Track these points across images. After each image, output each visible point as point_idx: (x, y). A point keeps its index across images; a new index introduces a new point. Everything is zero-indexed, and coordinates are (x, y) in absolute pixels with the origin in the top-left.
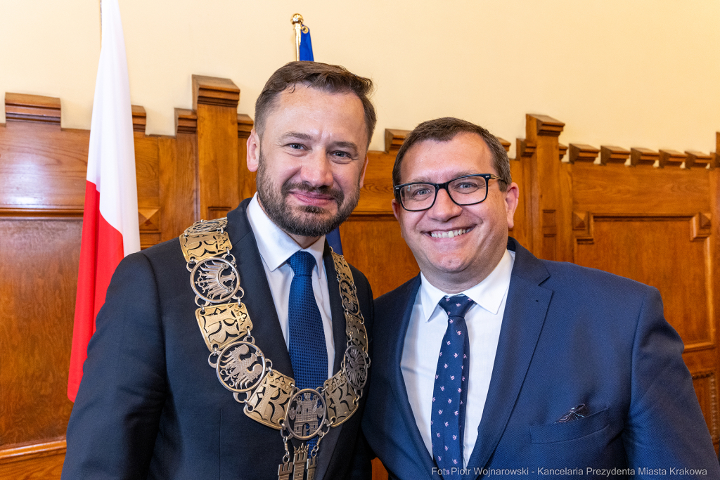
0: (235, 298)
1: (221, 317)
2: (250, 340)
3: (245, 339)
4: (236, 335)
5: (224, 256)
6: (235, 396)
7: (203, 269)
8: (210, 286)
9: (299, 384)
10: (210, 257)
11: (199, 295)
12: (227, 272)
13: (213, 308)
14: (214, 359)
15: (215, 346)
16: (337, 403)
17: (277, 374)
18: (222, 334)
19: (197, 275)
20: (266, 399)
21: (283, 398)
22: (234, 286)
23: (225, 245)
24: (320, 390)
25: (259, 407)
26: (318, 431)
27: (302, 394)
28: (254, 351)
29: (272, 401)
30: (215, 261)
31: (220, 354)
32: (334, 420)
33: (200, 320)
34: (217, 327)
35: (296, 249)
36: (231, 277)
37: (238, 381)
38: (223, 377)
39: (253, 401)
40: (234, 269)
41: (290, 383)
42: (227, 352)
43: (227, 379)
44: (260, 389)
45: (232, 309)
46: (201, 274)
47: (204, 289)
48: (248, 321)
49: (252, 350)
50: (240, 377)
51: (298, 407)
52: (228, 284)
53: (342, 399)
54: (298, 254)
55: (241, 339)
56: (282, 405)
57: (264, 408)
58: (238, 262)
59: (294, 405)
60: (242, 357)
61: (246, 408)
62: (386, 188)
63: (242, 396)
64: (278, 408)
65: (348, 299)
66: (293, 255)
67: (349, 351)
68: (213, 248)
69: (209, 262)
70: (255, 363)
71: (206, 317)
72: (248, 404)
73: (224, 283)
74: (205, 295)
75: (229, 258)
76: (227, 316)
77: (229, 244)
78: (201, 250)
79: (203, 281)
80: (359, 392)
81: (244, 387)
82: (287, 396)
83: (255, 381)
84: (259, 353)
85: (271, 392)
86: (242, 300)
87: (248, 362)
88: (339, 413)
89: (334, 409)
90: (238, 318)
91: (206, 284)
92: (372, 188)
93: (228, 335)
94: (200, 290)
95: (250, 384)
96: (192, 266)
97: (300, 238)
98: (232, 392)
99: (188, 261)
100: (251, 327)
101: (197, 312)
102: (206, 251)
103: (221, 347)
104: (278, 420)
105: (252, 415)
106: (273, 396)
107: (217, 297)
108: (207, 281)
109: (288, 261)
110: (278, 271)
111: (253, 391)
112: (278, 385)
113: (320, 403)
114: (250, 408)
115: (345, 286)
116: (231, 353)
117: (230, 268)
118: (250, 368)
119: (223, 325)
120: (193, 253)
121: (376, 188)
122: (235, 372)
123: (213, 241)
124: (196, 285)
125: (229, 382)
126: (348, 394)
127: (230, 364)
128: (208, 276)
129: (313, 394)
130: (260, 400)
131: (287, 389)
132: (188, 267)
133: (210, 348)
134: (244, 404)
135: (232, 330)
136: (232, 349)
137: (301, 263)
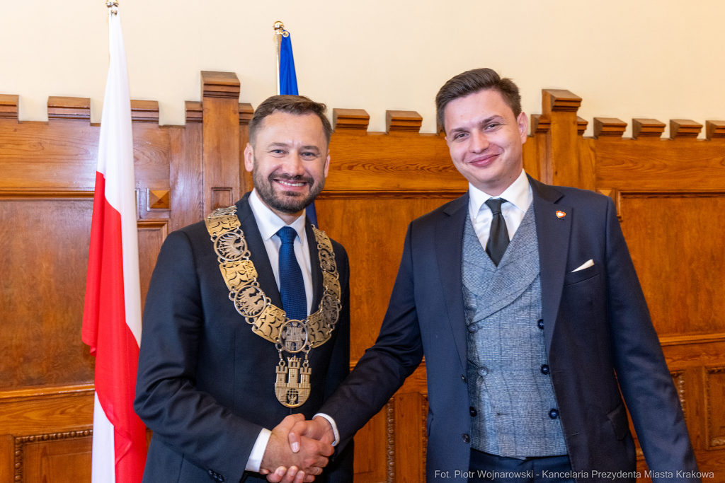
0: (244, 257)
1: (236, 269)
2: (255, 284)
3: (253, 284)
4: (246, 281)
5: (235, 231)
6: (247, 319)
7: (222, 240)
8: (227, 251)
9: (289, 316)
10: (225, 232)
11: (220, 257)
12: (238, 241)
13: (231, 264)
14: (233, 295)
15: (233, 287)
16: (316, 332)
17: (274, 307)
18: (237, 280)
19: (218, 244)
20: (267, 322)
21: (278, 323)
22: (243, 249)
23: (236, 223)
24: (304, 322)
25: (262, 327)
26: (302, 349)
27: (291, 323)
28: (258, 292)
29: (271, 324)
30: (230, 234)
31: (237, 292)
32: (314, 343)
33: (222, 270)
34: (234, 275)
35: (283, 224)
36: (240, 245)
37: (248, 310)
38: (239, 307)
39: (257, 323)
40: (242, 239)
41: (282, 314)
42: (241, 292)
43: (241, 308)
44: (262, 316)
45: (244, 264)
46: (221, 243)
47: (224, 253)
48: (255, 272)
49: (257, 291)
50: (250, 308)
51: (288, 332)
52: (239, 248)
53: (320, 330)
54: (284, 229)
55: (250, 284)
56: (277, 328)
57: (265, 328)
58: (245, 235)
59: (285, 329)
60: (251, 295)
61: (253, 328)
62: (386, 167)
63: (251, 320)
64: (275, 330)
65: (326, 262)
66: (280, 230)
67: (326, 298)
68: (227, 226)
69: (226, 236)
70: (259, 300)
71: (228, 269)
72: (255, 325)
73: (237, 248)
74: (224, 256)
75: (239, 232)
76: (240, 268)
77: (238, 223)
78: (220, 228)
79: (222, 248)
80: (331, 327)
81: (252, 315)
82: (281, 322)
83: (260, 311)
84: (261, 293)
85: (271, 319)
86: (250, 259)
87: (255, 299)
88: (317, 339)
89: (314, 335)
90: (247, 270)
91: (225, 250)
92: (371, 167)
93: (241, 281)
94: (221, 253)
95: (256, 313)
96: (215, 238)
97: (287, 217)
98: (244, 318)
99: (212, 235)
100: (256, 275)
101: (221, 266)
102: (223, 228)
103: (237, 288)
104: (275, 337)
105: (257, 332)
106: (272, 321)
107: (233, 257)
108: (225, 247)
109: (277, 234)
110: (270, 241)
111: (258, 317)
112: (275, 315)
113: (304, 330)
114: (257, 328)
115: (325, 253)
116: (244, 292)
117: (240, 238)
118: (256, 303)
119: (238, 275)
120: (214, 230)
121: (375, 168)
122: (247, 305)
123: (227, 221)
124: (218, 250)
125: (242, 311)
126: (324, 327)
127: (243, 300)
128: (225, 244)
129: (299, 324)
130: (263, 323)
131: (280, 317)
132: (212, 239)
133: (230, 288)
134: (252, 325)
135: (244, 278)
136: (244, 290)
137: (287, 235)
